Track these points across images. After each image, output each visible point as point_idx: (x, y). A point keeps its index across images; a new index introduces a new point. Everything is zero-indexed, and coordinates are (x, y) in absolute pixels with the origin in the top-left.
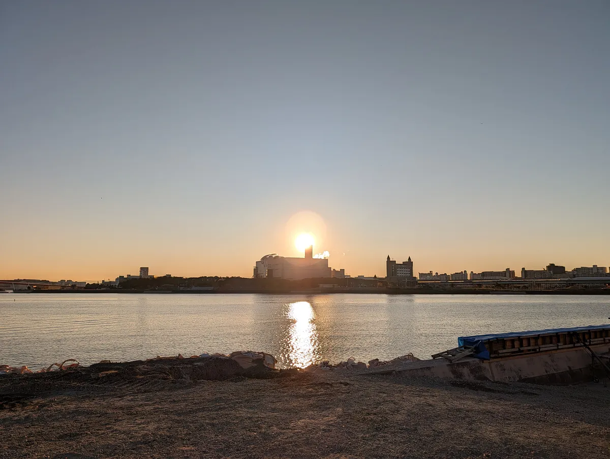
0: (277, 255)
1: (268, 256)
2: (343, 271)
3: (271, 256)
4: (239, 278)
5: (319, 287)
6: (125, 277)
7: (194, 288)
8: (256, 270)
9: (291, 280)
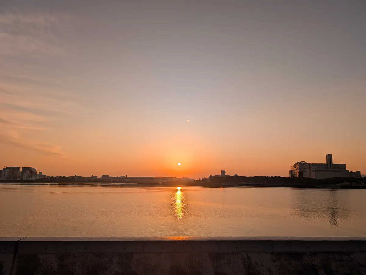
0: (305, 162)
1: (298, 162)
2: (359, 172)
3: (301, 163)
4: (279, 177)
5: (339, 184)
6: (213, 176)
7: (251, 183)
8: (291, 172)
9: (316, 179)
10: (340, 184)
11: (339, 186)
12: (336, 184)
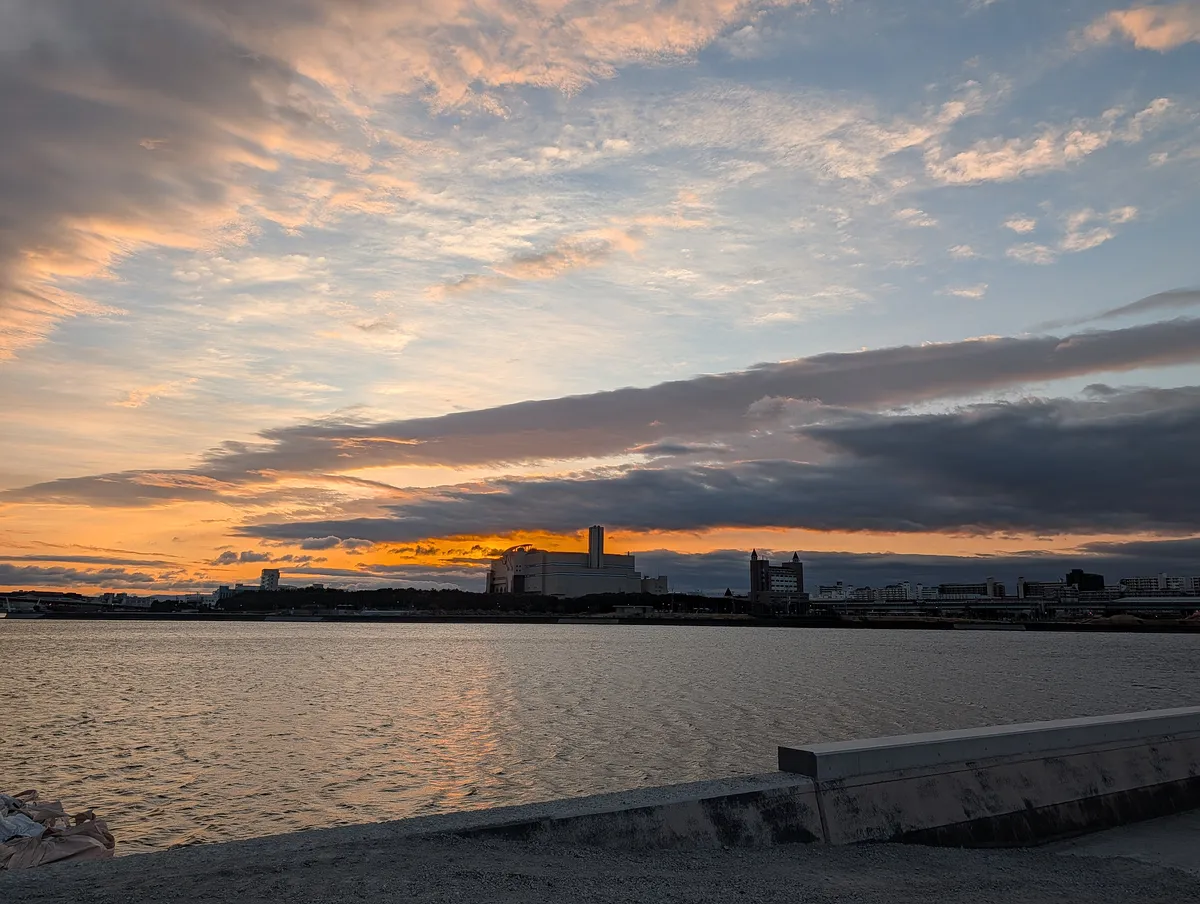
0: (533, 547)
1: (514, 548)
2: (663, 580)
3: (521, 549)
4: (456, 592)
5: (614, 611)
6: (232, 587)
7: (366, 612)
8: (491, 576)
9: (560, 598)
10: (617, 614)
11: (614, 618)
12: (607, 612)
